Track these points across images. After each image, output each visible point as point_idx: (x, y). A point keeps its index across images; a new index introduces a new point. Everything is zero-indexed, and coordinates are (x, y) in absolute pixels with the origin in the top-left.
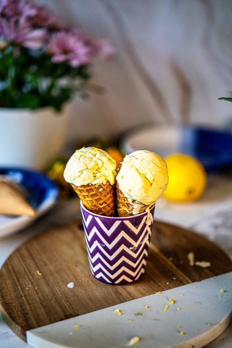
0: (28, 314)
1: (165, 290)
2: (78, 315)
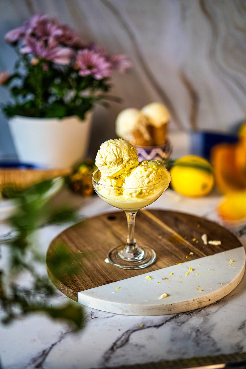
0: (77, 281)
1: (184, 262)
2: (117, 281)
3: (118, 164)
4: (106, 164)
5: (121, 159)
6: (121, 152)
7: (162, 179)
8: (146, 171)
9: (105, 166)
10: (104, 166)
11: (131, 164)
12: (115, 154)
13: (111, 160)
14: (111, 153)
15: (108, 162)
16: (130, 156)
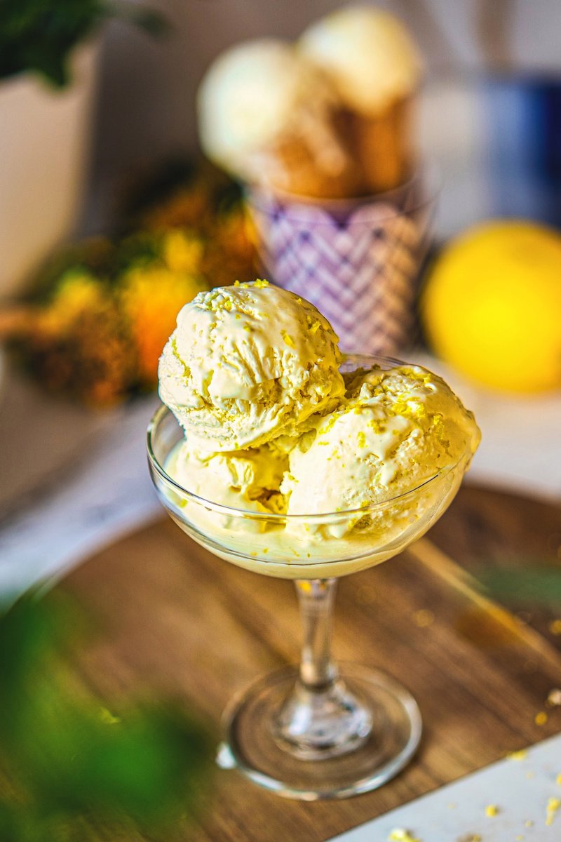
3: (262, 405)
4: (208, 404)
5: (273, 383)
6: (269, 352)
7: (448, 457)
8: (382, 430)
9: (206, 411)
10: (201, 413)
11: (313, 401)
12: (246, 366)
13: (230, 393)
14: (229, 359)
15: (219, 400)
16: (309, 367)
